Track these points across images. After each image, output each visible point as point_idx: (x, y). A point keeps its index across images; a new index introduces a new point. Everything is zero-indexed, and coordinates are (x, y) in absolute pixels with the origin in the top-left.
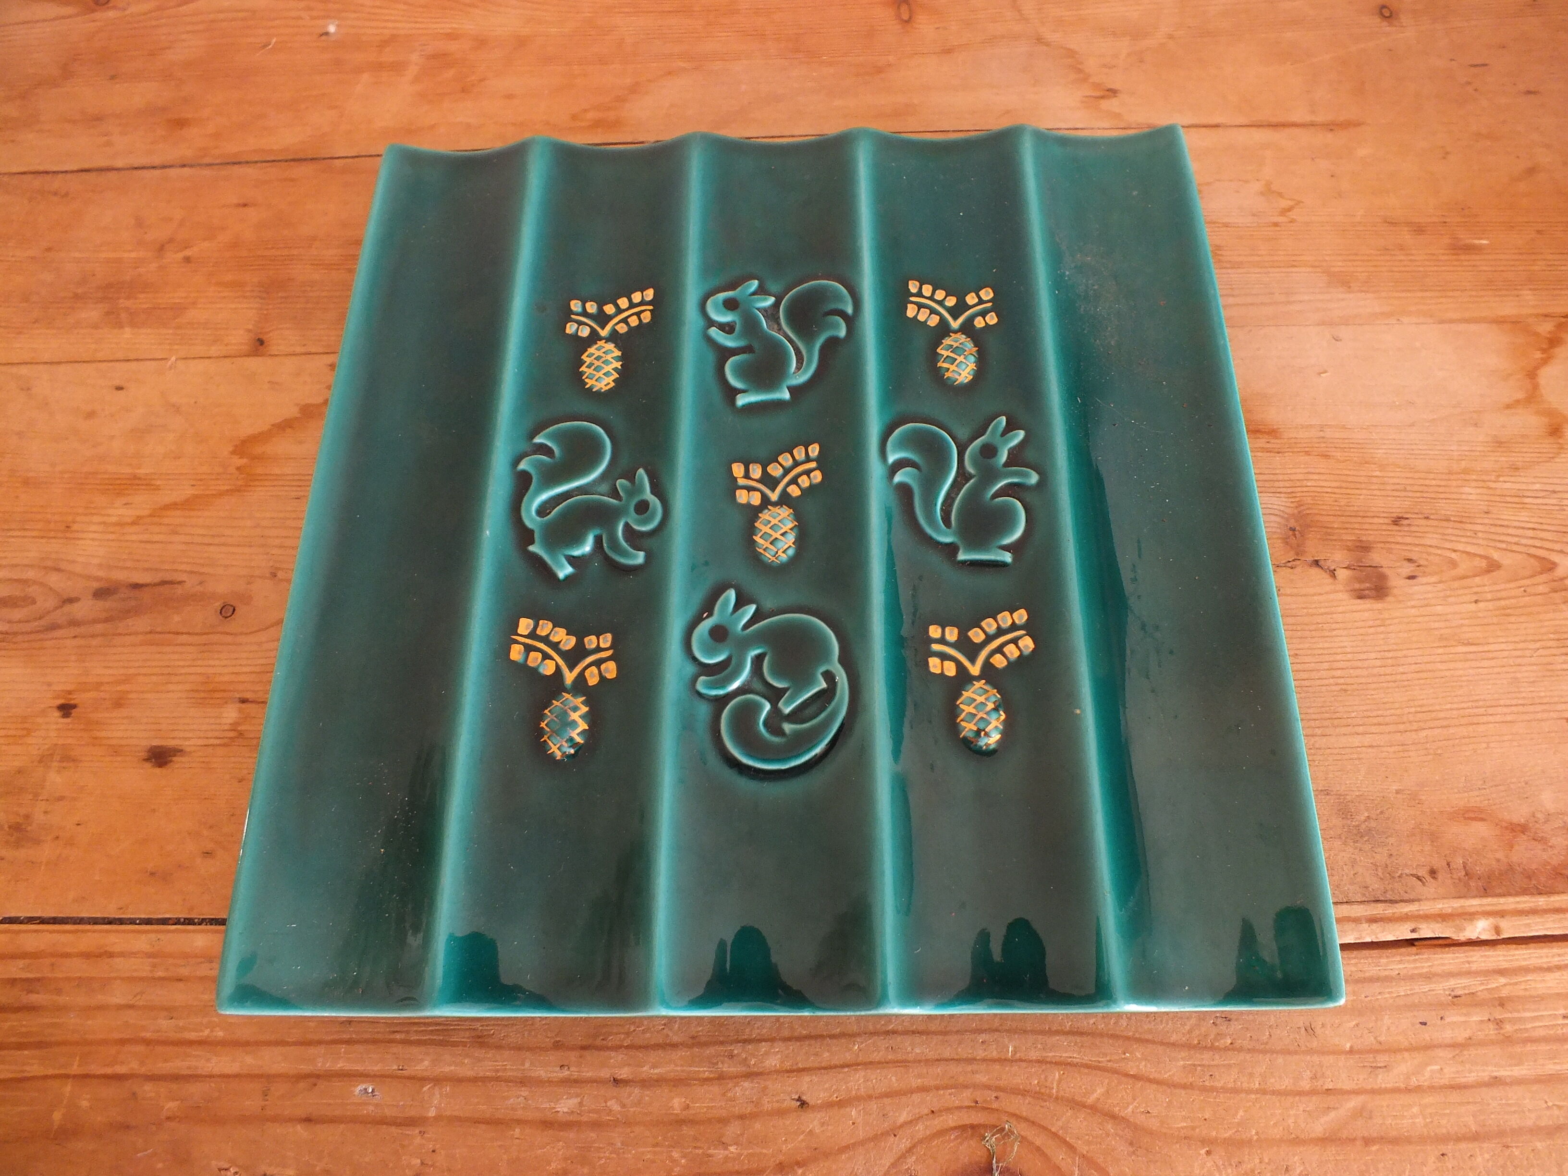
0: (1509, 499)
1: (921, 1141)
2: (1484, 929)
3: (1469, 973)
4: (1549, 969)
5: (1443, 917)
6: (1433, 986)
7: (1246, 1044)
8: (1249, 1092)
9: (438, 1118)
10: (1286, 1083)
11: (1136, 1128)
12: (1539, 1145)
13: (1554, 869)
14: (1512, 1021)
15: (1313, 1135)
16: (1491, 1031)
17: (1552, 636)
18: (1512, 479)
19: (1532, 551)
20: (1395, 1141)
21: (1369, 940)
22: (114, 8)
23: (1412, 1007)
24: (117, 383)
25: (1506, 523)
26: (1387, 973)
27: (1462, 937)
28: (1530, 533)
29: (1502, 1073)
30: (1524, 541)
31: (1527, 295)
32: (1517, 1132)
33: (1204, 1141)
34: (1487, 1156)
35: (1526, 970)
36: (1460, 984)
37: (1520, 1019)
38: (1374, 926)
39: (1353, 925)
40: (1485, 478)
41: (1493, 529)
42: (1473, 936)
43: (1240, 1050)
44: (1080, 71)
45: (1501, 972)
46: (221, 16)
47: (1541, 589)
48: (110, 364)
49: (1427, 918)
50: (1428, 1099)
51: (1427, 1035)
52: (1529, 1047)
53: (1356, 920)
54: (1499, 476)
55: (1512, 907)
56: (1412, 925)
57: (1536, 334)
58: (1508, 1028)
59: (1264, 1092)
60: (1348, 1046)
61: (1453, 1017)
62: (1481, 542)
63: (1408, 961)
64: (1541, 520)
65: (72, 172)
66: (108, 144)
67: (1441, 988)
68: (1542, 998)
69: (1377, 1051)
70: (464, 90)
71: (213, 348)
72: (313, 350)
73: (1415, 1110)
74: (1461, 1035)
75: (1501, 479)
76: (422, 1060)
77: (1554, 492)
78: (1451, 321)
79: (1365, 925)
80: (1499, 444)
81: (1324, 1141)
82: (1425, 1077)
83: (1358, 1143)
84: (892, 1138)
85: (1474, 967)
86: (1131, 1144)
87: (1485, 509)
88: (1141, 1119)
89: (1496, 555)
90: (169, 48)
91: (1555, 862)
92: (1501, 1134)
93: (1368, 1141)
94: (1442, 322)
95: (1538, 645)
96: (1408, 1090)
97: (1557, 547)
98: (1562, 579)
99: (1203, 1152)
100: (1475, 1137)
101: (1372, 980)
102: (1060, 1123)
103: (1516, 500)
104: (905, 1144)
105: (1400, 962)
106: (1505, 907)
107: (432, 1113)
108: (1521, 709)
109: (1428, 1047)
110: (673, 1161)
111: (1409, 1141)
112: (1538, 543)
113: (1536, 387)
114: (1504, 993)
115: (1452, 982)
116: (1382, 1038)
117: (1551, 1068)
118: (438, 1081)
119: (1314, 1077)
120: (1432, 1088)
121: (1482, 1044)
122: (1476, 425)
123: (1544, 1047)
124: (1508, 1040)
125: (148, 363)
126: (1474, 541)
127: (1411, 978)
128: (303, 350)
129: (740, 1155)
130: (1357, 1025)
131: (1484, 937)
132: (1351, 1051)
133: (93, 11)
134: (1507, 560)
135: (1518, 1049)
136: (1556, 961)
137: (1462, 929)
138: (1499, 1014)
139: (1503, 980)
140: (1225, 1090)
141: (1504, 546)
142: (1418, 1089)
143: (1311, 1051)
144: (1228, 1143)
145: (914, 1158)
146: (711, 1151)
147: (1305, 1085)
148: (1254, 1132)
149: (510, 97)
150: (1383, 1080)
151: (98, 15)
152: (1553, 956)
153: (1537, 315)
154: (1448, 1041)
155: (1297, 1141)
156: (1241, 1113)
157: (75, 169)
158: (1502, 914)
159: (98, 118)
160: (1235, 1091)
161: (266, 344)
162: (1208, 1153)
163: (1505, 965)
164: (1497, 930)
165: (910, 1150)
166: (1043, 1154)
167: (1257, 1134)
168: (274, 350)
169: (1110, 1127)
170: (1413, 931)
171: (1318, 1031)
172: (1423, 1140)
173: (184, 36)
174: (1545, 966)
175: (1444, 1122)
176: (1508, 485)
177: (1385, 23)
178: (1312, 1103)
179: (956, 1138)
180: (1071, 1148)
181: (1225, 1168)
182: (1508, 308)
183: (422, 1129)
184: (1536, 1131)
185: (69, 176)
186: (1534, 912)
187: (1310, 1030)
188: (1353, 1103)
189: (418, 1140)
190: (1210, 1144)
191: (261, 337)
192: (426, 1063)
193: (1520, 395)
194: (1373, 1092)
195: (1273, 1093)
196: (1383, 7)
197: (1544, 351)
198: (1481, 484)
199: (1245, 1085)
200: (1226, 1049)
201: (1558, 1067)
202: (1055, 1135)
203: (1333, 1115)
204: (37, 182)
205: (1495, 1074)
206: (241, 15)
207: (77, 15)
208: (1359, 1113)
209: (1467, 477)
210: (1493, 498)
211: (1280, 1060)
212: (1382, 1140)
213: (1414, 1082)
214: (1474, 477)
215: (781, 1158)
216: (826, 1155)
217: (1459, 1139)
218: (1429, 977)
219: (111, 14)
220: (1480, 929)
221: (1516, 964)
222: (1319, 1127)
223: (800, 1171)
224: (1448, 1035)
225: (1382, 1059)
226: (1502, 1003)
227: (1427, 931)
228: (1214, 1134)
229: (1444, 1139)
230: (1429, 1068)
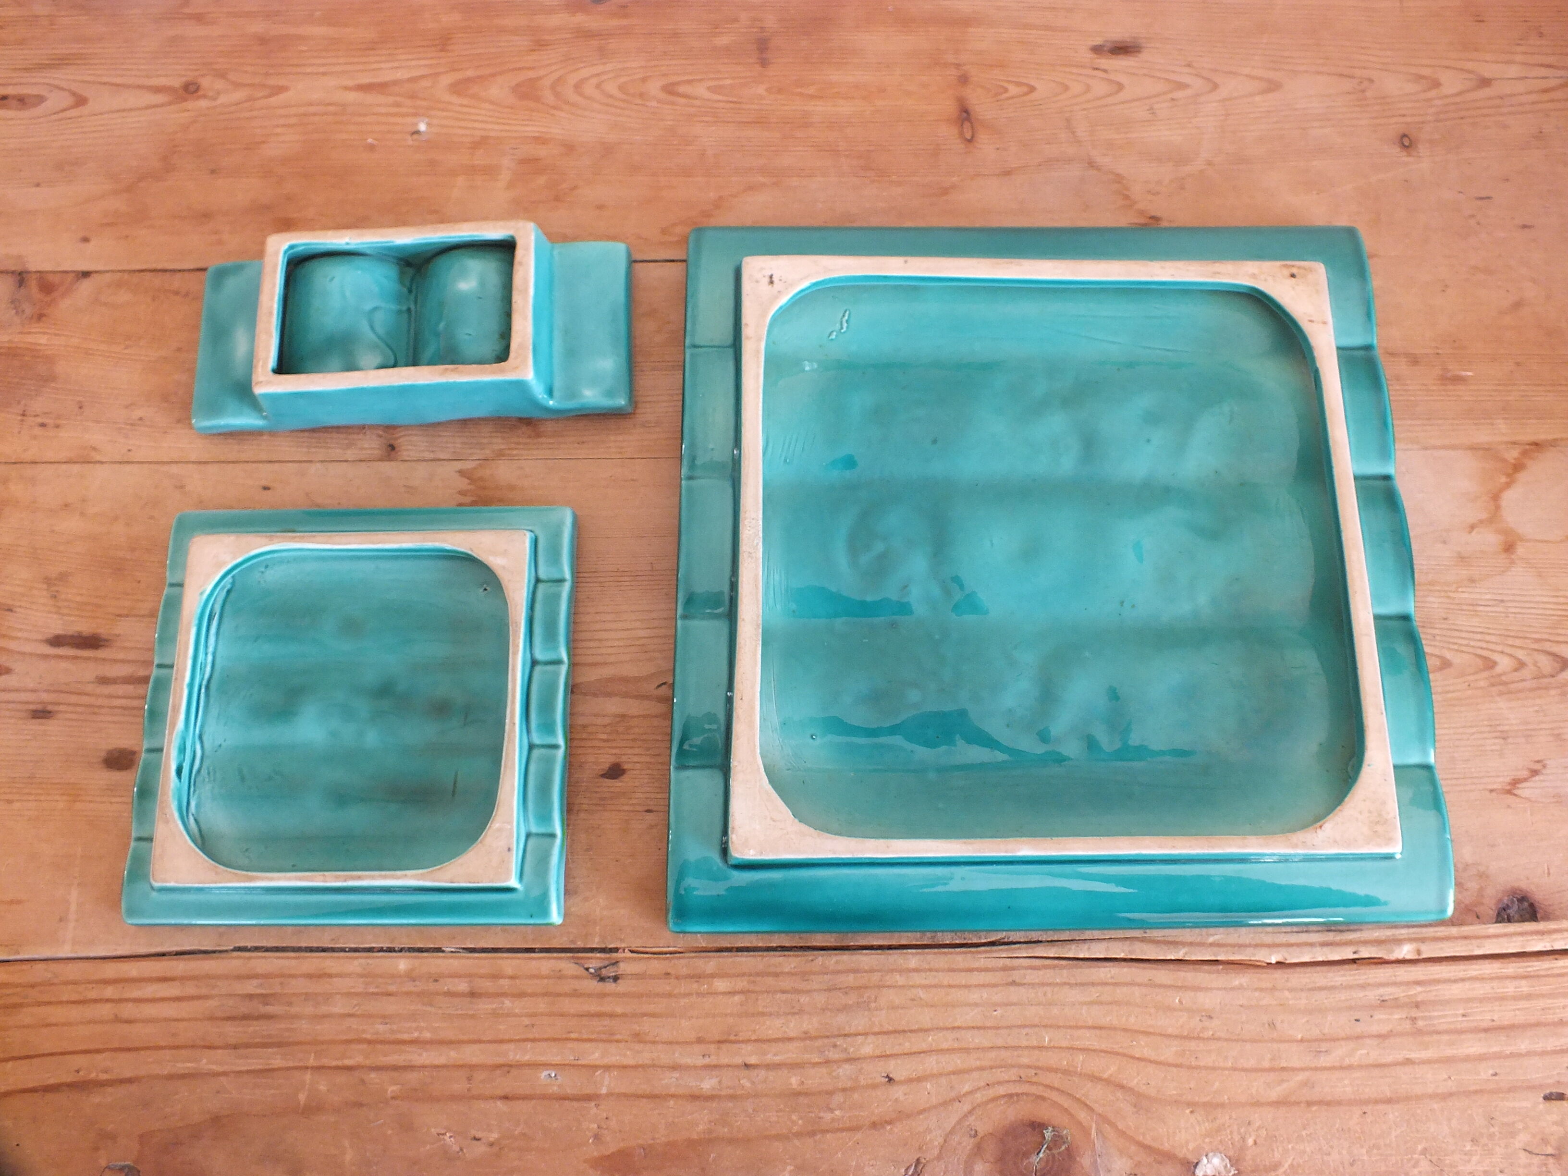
0: (1465, 607)
1: (979, 1105)
2: (1408, 951)
3: (1395, 984)
4: (1455, 981)
5: (1379, 942)
6: (1367, 993)
7: (1223, 1035)
8: (1226, 1069)
9: (609, 1095)
10: (1252, 1063)
11: (1139, 1095)
12: (1436, 1106)
13: (1466, 906)
14: (1424, 1018)
15: (1270, 1100)
16: (1407, 1025)
17: (1486, 723)
18: (1469, 590)
19: (1479, 652)
20: (1328, 1104)
21: (1320, 959)
22: (204, 96)
23: (1350, 1008)
24: (264, 483)
25: (1460, 628)
26: (1333, 984)
27: (1393, 957)
28: (1479, 637)
29: (1413, 1055)
30: (1472, 643)
31: (1502, 425)
32: (1418, 1098)
33: (1189, 1104)
34: (1396, 1114)
35: (1438, 981)
36: (1388, 992)
37: (1431, 1018)
38: (1325, 949)
39: (1309, 949)
40: (1446, 588)
41: (1449, 633)
42: (1400, 957)
43: (1219, 1039)
44: (1127, 197)
45: (1418, 983)
46: (312, 109)
47: (1482, 684)
48: (254, 465)
49: (1365, 943)
50: (1357, 1074)
51: (1359, 1028)
52: (1436, 1037)
53: (1312, 945)
54: (1458, 588)
55: (1432, 935)
56: (1354, 949)
57: (1504, 460)
58: (1420, 1023)
59: (1235, 1069)
60: (1299, 1037)
61: (1380, 1015)
62: (1437, 644)
63: (1350, 975)
64: (1490, 626)
65: (189, 270)
66: (220, 242)
67: (1372, 995)
68: (1448, 1002)
69: (1321, 1040)
70: (557, 199)
71: (349, 452)
72: (442, 457)
73: (1346, 1082)
74: (1384, 1029)
75: (1460, 590)
76: (593, 1053)
77: (1502, 601)
78: (1435, 448)
79: (1318, 949)
80: (1462, 559)
81: (1277, 1104)
82: (1354, 1060)
83: (1302, 1105)
84: (958, 1103)
85: (1399, 979)
86: (1135, 1106)
87: (1444, 616)
88: (1143, 1089)
89: (1448, 655)
90: (264, 142)
91: (1467, 902)
92: (1407, 1099)
93: (1309, 1104)
94: (1426, 448)
95: (1474, 730)
96: (1342, 1068)
97: (1499, 648)
98: (1500, 675)
99: (1188, 1111)
100: (1389, 1101)
101: (1321, 989)
102: (1083, 1092)
103: (1471, 608)
104: (966, 1107)
105: (1344, 975)
106: (1426, 935)
107: (604, 1091)
108: (1454, 782)
109: (1359, 1037)
110: (793, 1122)
111: (1339, 1103)
112: (1484, 645)
113: (1498, 508)
114: (1419, 999)
115: (1382, 991)
116: (1326, 1031)
117: (1450, 1052)
118: (607, 1068)
119: (1272, 1059)
120: (1361, 1067)
121: (1401, 1034)
122: (1445, 542)
123: (1445, 1037)
124: (1420, 1032)
125: (290, 464)
126: (1433, 643)
127: (1349, 987)
128: (432, 456)
129: (843, 1117)
130: (1308, 1021)
131: (1408, 957)
132: (1302, 1041)
133: (185, 100)
134: (1457, 659)
135: (1427, 1038)
136: (1461, 975)
137: (1392, 951)
138: (1414, 1013)
139: (1419, 989)
140: (1206, 1068)
141: (1456, 647)
142: (1350, 1067)
143: (1273, 1040)
144: (1206, 1105)
145: (973, 1117)
146: (822, 1114)
147: (1266, 1064)
148: (1226, 1097)
149: (601, 207)
150: (1324, 1061)
151: (190, 105)
152: (1460, 971)
153: (1507, 443)
154: (1375, 1033)
155: (1257, 1104)
156: (1217, 1084)
157: (192, 267)
158: (1423, 940)
159: (206, 216)
160: (1214, 1069)
161: (397, 449)
162: (1192, 1112)
163: (1422, 978)
164: (1419, 952)
165: (970, 1112)
166: (1070, 1114)
167: (1228, 1099)
168: (405, 455)
169: (1119, 1094)
170: (1355, 953)
171: (1278, 1025)
172: (1351, 1103)
173: (279, 130)
174: (1453, 978)
175: (1367, 1090)
176: (1465, 595)
177: (1405, 153)
178: (1272, 1076)
179: (1005, 1103)
180: (1090, 1109)
181: (1204, 1122)
182: (1483, 436)
183: (597, 1102)
184: (1433, 1096)
185: (186, 274)
186: (1447, 938)
187: (1272, 1025)
188: (1301, 1077)
189: (594, 1110)
190: (1193, 1106)
191: (392, 442)
192: (597, 1055)
193: (1484, 516)
194: (1316, 1069)
195: (1244, 1070)
196: (1404, 136)
197: (1509, 475)
198: (1443, 594)
199: (1222, 1064)
200: (1209, 1039)
201: (1455, 1052)
202: (1078, 1100)
203: (1285, 1085)
204: (157, 281)
205: (1408, 1056)
206: (332, 109)
207: (170, 103)
208: (1305, 1084)
209: (1432, 588)
210: (1452, 607)
211: (1248, 1046)
212: (1320, 1103)
213: (1347, 1062)
214: (1438, 588)
215: (874, 1118)
216: (908, 1116)
217: (1377, 1102)
218: (1363, 987)
219: (203, 103)
220: (1406, 951)
221: (1432, 977)
222: (1274, 1094)
223: (888, 1128)
224: (1375, 1029)
225: (1324, 1046)
226: (1417, 1005)
227: (1365, 953)
228: (1197, 1099)
229: (1367, 1102)
230: (1359, 1052)
